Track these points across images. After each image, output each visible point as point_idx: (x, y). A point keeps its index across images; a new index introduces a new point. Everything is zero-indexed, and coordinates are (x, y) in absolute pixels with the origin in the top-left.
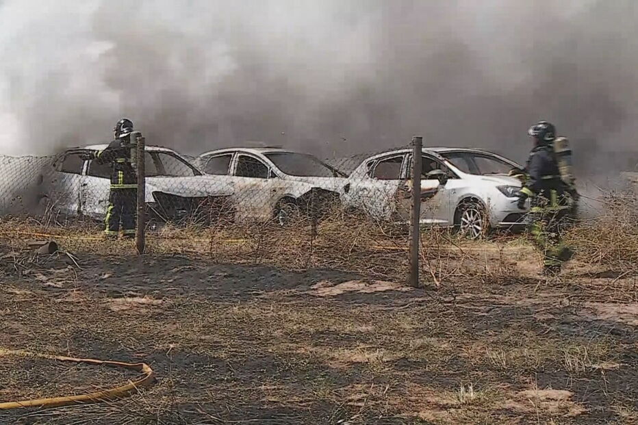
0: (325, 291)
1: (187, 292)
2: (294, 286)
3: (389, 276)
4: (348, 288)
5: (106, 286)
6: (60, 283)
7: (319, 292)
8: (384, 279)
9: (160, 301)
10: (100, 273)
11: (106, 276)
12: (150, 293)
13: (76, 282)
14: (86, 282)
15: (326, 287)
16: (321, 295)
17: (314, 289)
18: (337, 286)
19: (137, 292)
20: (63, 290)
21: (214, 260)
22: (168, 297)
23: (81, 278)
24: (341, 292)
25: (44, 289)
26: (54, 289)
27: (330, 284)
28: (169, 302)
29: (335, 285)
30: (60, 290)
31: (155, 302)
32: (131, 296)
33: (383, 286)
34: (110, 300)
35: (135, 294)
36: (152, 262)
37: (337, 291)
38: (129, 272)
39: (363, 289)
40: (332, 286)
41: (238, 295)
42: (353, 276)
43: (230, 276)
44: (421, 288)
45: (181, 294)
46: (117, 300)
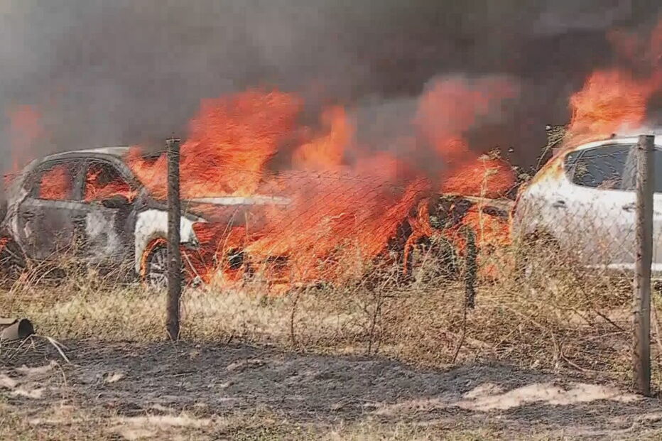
0: (488, 401)
1: (253, 405)
2: (435, 394)
3: (602, 374)
4: (528, 396)
5: (117, 396)
6: (38, 391)
7: (479, 403)
8: (589, 381)
9: (206, 422)
10: (104, 372)
11: (116, 378)
12: (189, 407)
13: (65, 389)
14: (82, 390)
15: (491, 394)
16: (481, 409)
17: (468, 399)
18: (509, 394)
19: (167, 405)
20: (42, 405)
21: (299, 347)
22: (219, 414)
23: (73, 382)
24: (517, 404)
25: (12, 402)
26: (27, 403)
27: (497, 389)
28: (222, 422)
29: (506, 391)
30: (39, 403)
31: (198, 423)
33: (588, 393)
34: (121, 421)
35: (163, 409)
36: (193, 353)
37: (510, 401)
38: (155, 370)
39: (554, 398)
40: (500, 393)
41: (339, 409)
42: (542, 375)
43: (326, 376)
44: (655, 396)
45: (244, 409)
46: (133, 419)
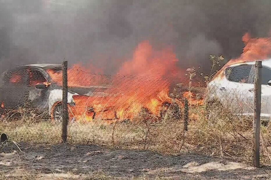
0: (193, 169)
1: (97, 170)
2: (171, 166)
3: (240, 158)
4: (209, 167)
5: (41, 165)
6: (9, 163)
7: (189, 170)
8: (234, 161)
9: (78, 176)
10: (36, 156)
11: (41, 158)
12: (71, 170)
13: (20, 162)
14: (26, 163)
15: (195, 166)
16: (190, 172)
17: (185, 168)
18: (201, 166)
19: (61, 169)
21: (115, 146)
22: (83, 173)
23: (23, 159)
24: (205, 170)
26: (4, 168)
27: (197, 164)
28: (84, 176)
29: (200, 165)
30: (9, 168)
31: (74, 177)
32: (57, 172)
33: (234, 166)
34: (43, 175)
35: (60, 171)
36: (72, 148)
37: (202, 169)
38: (57, 155)
39: (220, 168)
40: (198, 166)
41: (132, 172)
42: (215, 158)
43: (127, 158)
44: (261, 167)
45: (93, 171)
46: (47, 175)
